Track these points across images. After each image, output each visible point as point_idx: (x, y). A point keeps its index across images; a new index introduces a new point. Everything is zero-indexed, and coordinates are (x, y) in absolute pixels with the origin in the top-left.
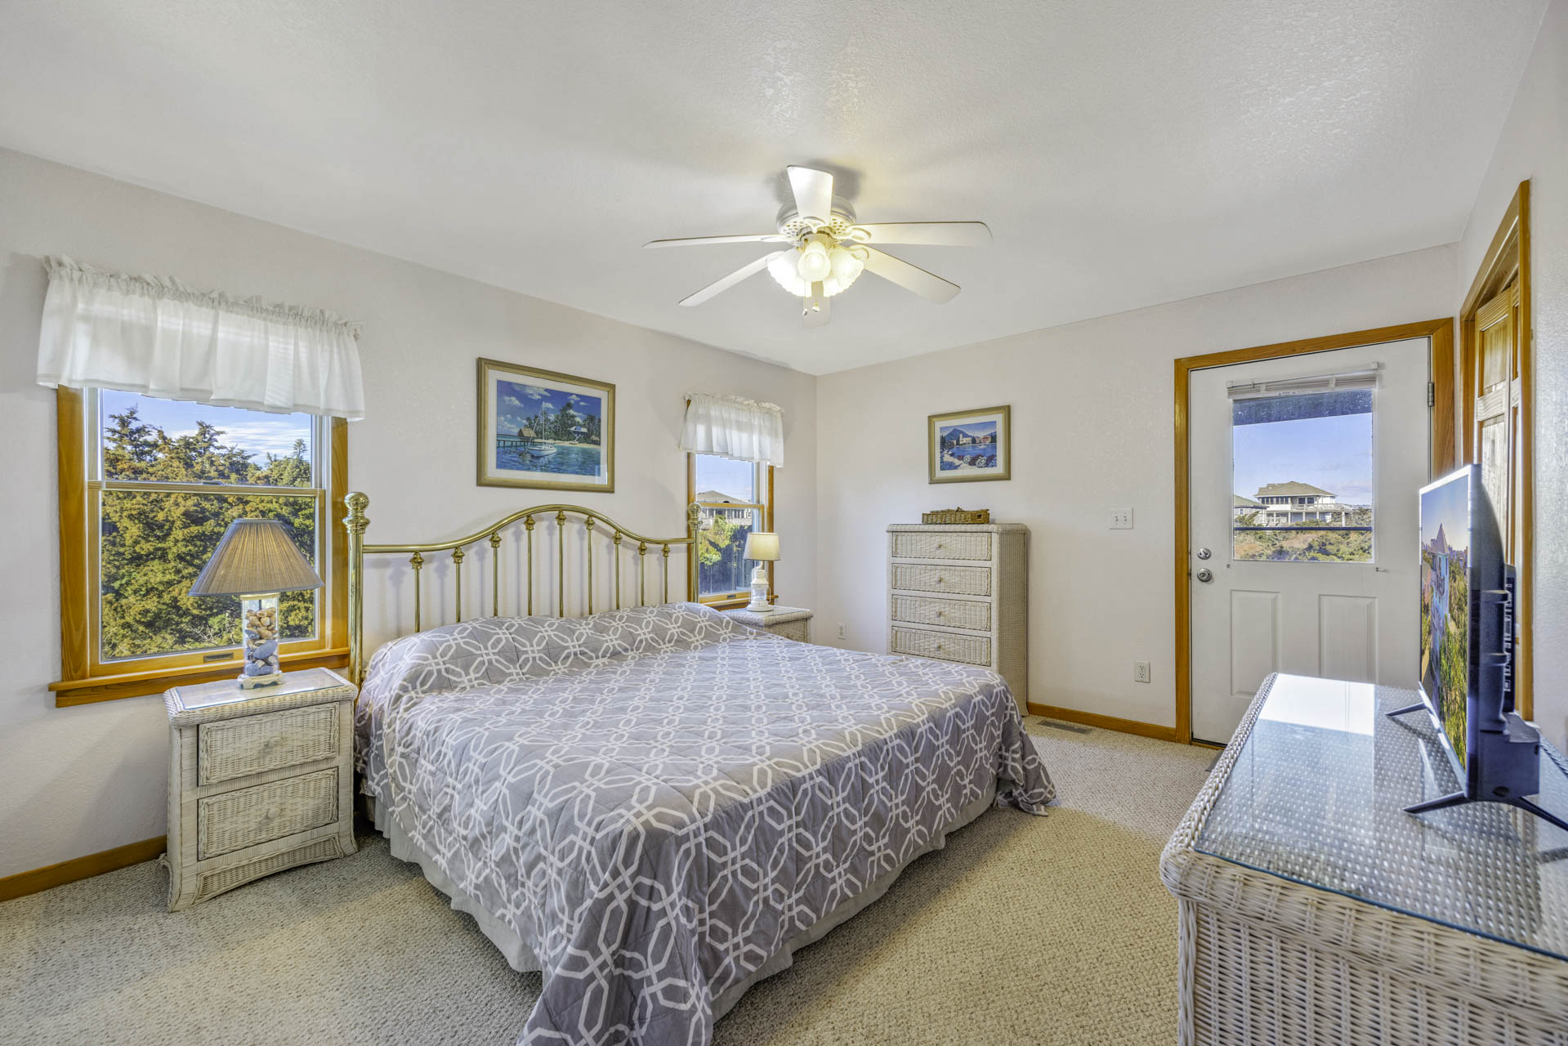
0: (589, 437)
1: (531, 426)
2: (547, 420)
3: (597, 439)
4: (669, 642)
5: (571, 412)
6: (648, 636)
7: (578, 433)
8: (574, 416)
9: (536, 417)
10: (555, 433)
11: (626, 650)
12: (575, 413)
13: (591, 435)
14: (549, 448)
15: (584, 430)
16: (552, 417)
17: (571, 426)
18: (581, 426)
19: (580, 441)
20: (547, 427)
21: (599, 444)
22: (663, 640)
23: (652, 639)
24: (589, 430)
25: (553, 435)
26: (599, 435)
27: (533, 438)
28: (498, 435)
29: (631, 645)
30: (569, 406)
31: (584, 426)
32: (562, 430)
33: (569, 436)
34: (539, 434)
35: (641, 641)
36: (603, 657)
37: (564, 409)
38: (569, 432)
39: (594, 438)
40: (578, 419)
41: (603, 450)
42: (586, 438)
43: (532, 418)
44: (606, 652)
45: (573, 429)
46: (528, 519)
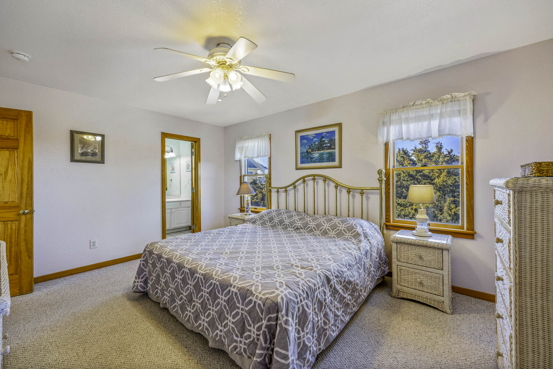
0: (331, 147)
1: (310, 148)
2: (315, 145)
3: (334, 147)
4: (320, 231)
5: (324, 139)
6: (313, 226)
7: (326, 147)
8: (325, 141)
9: (312, 144)
10: (318, 149)
11: (302, 229)
12: (325, 139)
13: (332, 146)
14: (316, 155)
15: (329, 145)
16: (317, 143)
17: (324, 144)
18: (327, 144)
19: (327, 149)
20: (315, 147)
21: (335, 149)
22: (318, 229)
23: (314, 227)
24: (330, 144)
25: (317, 150)
26: (335, 145)
27: (311, 152)
28: (301, 153)
29: (305, 227)
30: (323, 137)
31: (328, 143)
32: (320, 147)
33: (323, 149)
34: (313, 150)
35: (309, 227)
36: (293, 228)
37: (321, 139)
38: (323, 147)
39: (333, 147)
40: (326, 141)
41: (337, 151)
42: (329, 148)
43: (310, 145)
44: (294, 227)
45: (324, 145)
46: (304, 179)
